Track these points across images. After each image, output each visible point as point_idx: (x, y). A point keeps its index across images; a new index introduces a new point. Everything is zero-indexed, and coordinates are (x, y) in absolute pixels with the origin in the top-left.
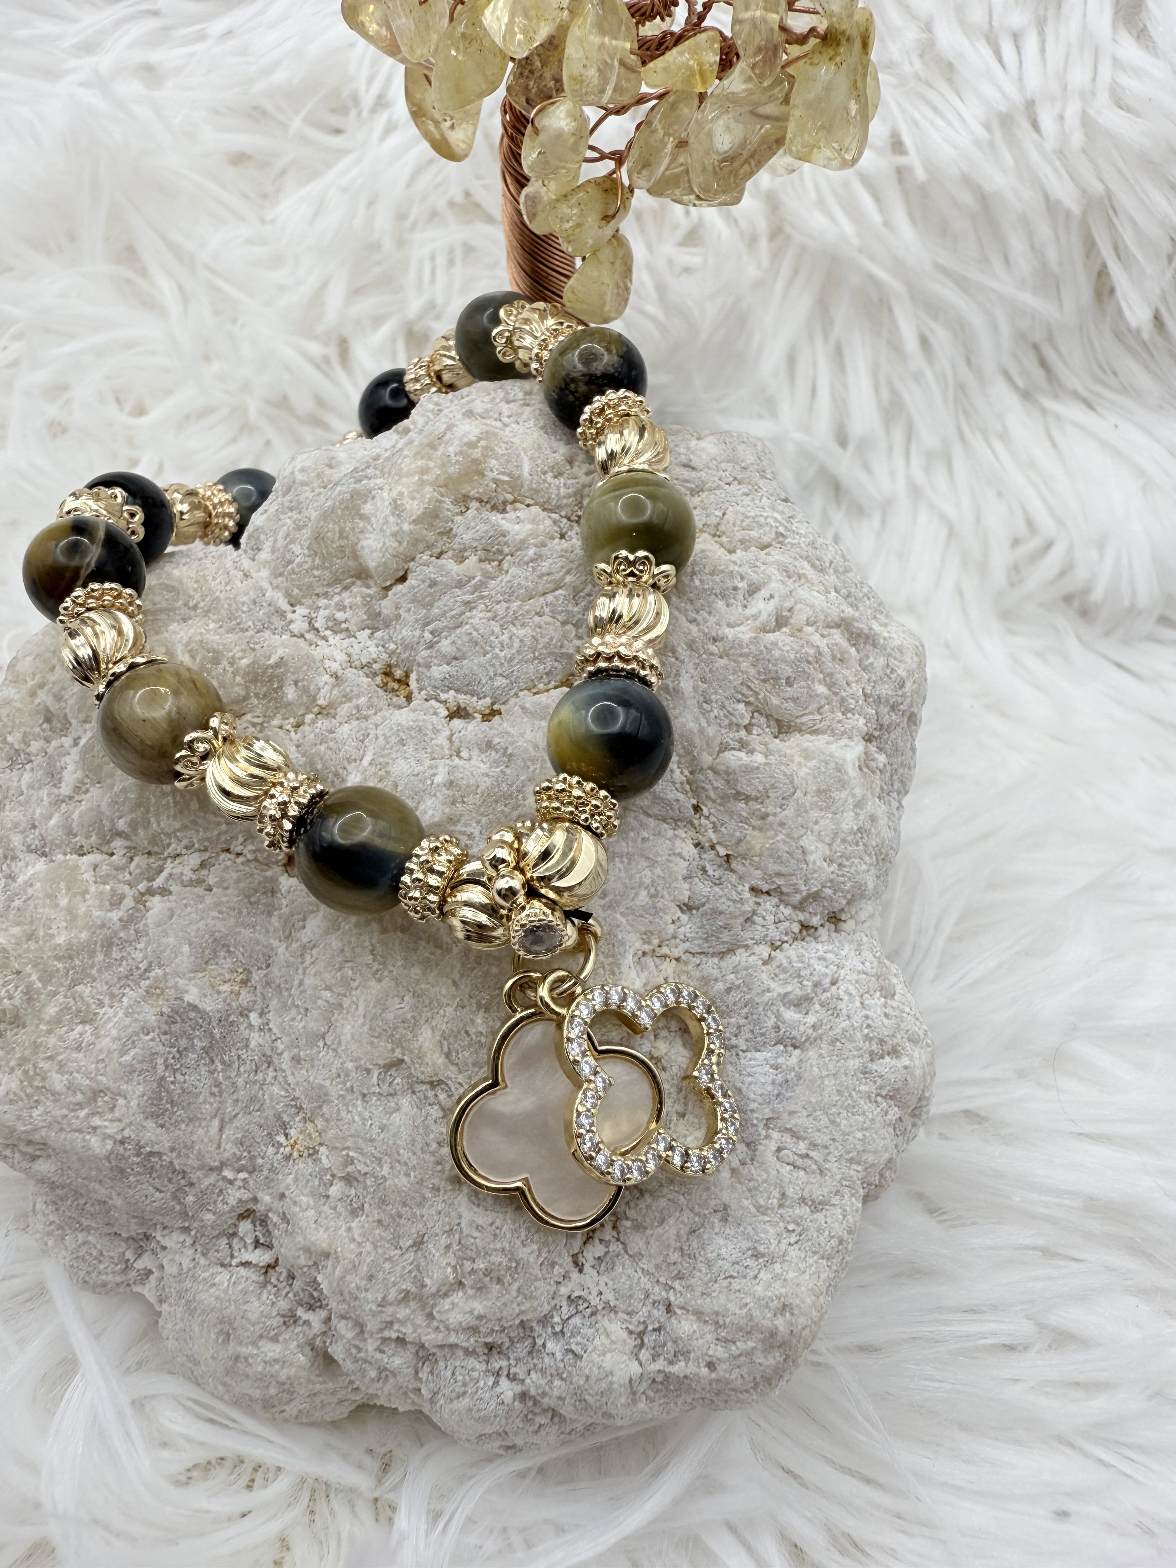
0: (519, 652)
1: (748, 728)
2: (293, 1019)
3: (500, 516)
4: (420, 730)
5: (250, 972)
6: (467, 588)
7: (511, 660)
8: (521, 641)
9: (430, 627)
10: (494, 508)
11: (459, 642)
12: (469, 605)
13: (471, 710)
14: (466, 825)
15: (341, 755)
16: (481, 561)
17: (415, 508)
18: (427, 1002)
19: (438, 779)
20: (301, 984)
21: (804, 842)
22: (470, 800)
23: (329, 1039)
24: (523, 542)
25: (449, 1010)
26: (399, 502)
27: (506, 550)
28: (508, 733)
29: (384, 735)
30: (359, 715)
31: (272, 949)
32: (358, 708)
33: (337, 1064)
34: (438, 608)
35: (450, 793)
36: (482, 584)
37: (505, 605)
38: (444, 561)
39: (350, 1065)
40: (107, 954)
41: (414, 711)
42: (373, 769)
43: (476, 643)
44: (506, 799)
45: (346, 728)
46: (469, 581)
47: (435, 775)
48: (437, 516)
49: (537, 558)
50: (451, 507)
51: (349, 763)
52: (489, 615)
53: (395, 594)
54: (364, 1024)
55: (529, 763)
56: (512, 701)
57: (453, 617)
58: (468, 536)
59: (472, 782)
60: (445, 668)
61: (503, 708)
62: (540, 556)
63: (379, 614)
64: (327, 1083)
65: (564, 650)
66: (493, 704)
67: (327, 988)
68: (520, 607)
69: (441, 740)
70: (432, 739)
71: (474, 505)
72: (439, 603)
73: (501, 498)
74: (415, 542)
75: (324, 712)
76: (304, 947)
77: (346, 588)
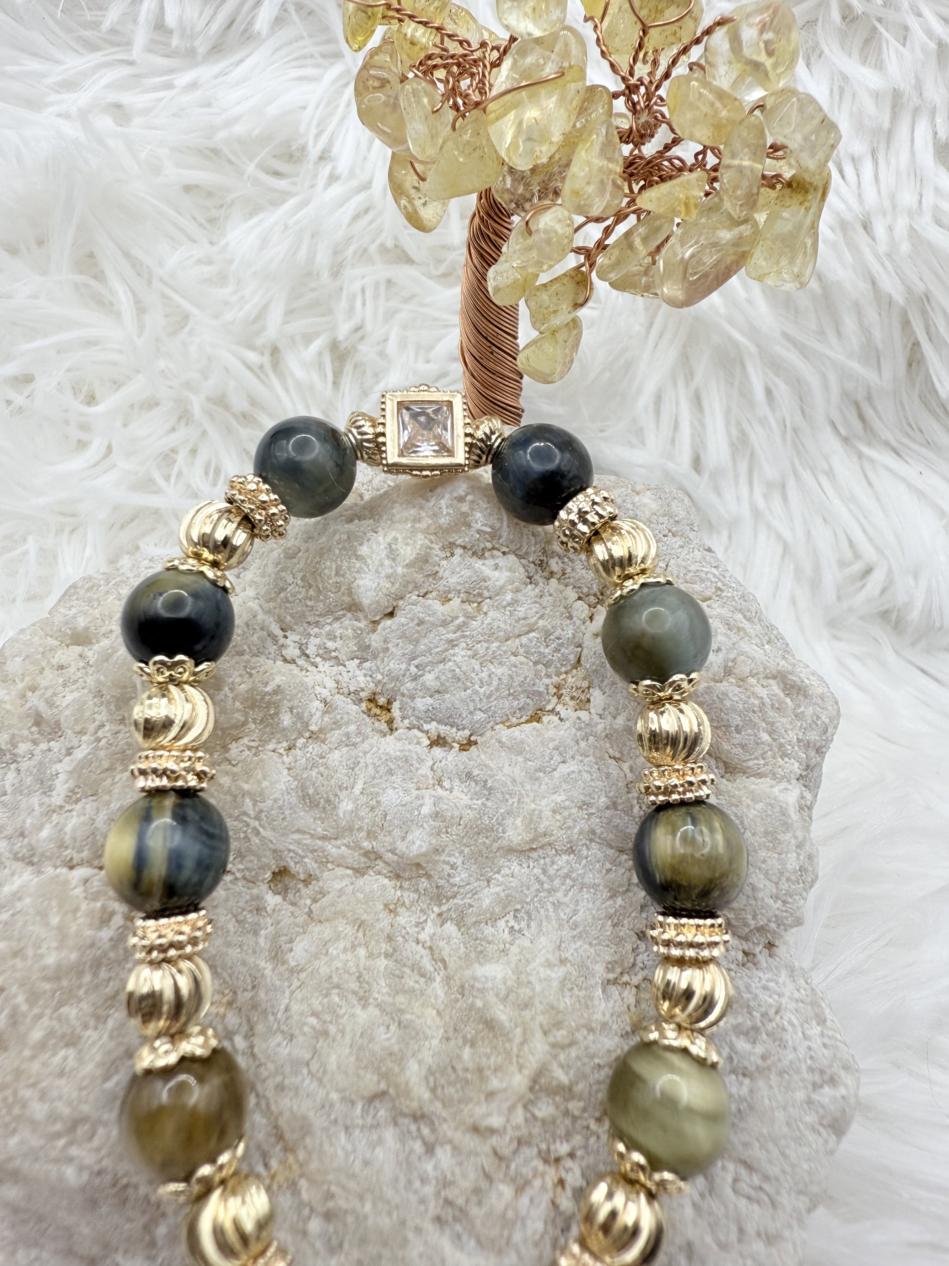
0: (497, 690)
2: (279, 1045)
3: (480, 562)
4: (407, 761)
5: (235, 993)
6: (451, 627)
7: (490, 696)
8: (500, 679)
9: (416, 662)
10: (474, 554)
11: (443, 678)
12: (452, 643)
13: (449, 740)
14: (450, 855)
15: (333, 782)
16: (463, 602)
17: (408, 553)
18: (413, 1034)
19: (425, 810)
20: (287, 1009)
21: (753, 880)
22: (454, 830)
23: (314, 1066)
24: (502, 587)
25: (435, 1042)
26: (394, 547)
27: (486, 594)
28: (487, 766)
29: (374, 764)
30: (348, 742)
31: (259, 971)
32: (347, 735)
33: (321, 1093)
34: (425, 645)
35: (437, 824)
36: (465, 624)
37: (485, 645)
38: (430, 602)
39: (334, 1096)
41: (399, 740)
42: (364, 799)
43: (459, 679)
44: (488, 831)
45: (336, 755)
46: (452, 621)
47: (422, 805)
48: (427, 561)
49: (514, 602)
50: (439, 553)
51: (341, 790)
52: (469, 652)
53: (384, 629)
54: (350, 1054)
55: (508, 797)
56: (489, 734)
57: (437, 653)
58: (453, 580)
59: (456, 813)
60: (429, 700)
61: (479, 740)
62: (517, 601)
63: (369, 647)
64: (311, 1114)
65: (536, 688)
66: (471, 735)
67: (314, 1014)
68: (498, 648)
69: (425, 770)
70: (417, 769)
71: (459, 551)
72: (426, 641)
73: (482, 546)
74: (406, 584)
75: (313, 736)
76: (292, 971)
77: (337, 619)
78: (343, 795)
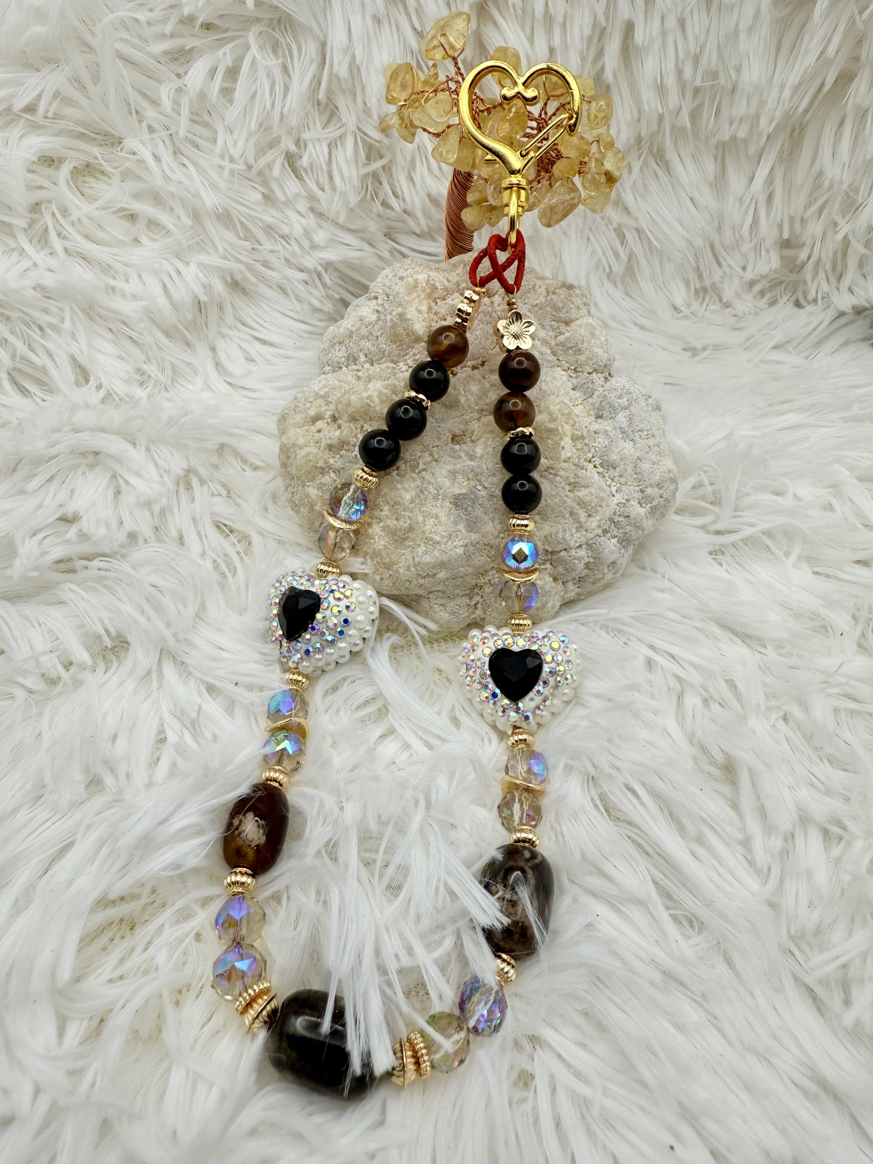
1: (558, 328)
17: (424, 308)
21: (595, 350)
40: (424, 494)
76: (481, 458)
77: (413, 348)
78: (460, 397)
